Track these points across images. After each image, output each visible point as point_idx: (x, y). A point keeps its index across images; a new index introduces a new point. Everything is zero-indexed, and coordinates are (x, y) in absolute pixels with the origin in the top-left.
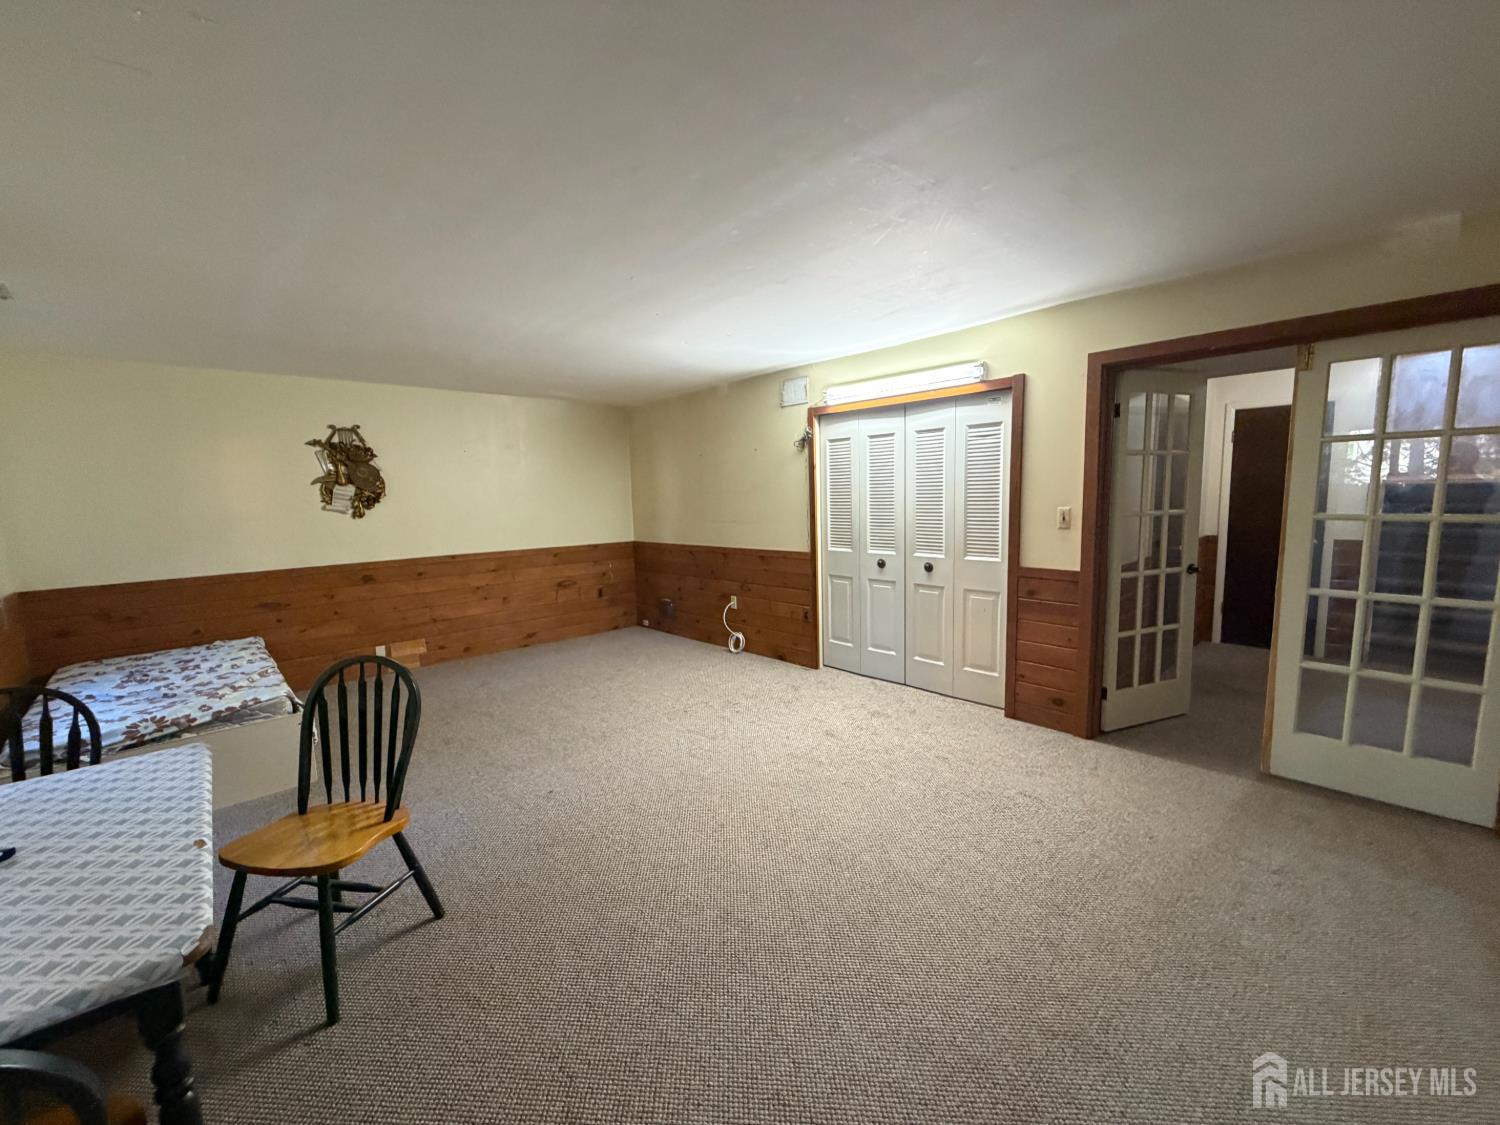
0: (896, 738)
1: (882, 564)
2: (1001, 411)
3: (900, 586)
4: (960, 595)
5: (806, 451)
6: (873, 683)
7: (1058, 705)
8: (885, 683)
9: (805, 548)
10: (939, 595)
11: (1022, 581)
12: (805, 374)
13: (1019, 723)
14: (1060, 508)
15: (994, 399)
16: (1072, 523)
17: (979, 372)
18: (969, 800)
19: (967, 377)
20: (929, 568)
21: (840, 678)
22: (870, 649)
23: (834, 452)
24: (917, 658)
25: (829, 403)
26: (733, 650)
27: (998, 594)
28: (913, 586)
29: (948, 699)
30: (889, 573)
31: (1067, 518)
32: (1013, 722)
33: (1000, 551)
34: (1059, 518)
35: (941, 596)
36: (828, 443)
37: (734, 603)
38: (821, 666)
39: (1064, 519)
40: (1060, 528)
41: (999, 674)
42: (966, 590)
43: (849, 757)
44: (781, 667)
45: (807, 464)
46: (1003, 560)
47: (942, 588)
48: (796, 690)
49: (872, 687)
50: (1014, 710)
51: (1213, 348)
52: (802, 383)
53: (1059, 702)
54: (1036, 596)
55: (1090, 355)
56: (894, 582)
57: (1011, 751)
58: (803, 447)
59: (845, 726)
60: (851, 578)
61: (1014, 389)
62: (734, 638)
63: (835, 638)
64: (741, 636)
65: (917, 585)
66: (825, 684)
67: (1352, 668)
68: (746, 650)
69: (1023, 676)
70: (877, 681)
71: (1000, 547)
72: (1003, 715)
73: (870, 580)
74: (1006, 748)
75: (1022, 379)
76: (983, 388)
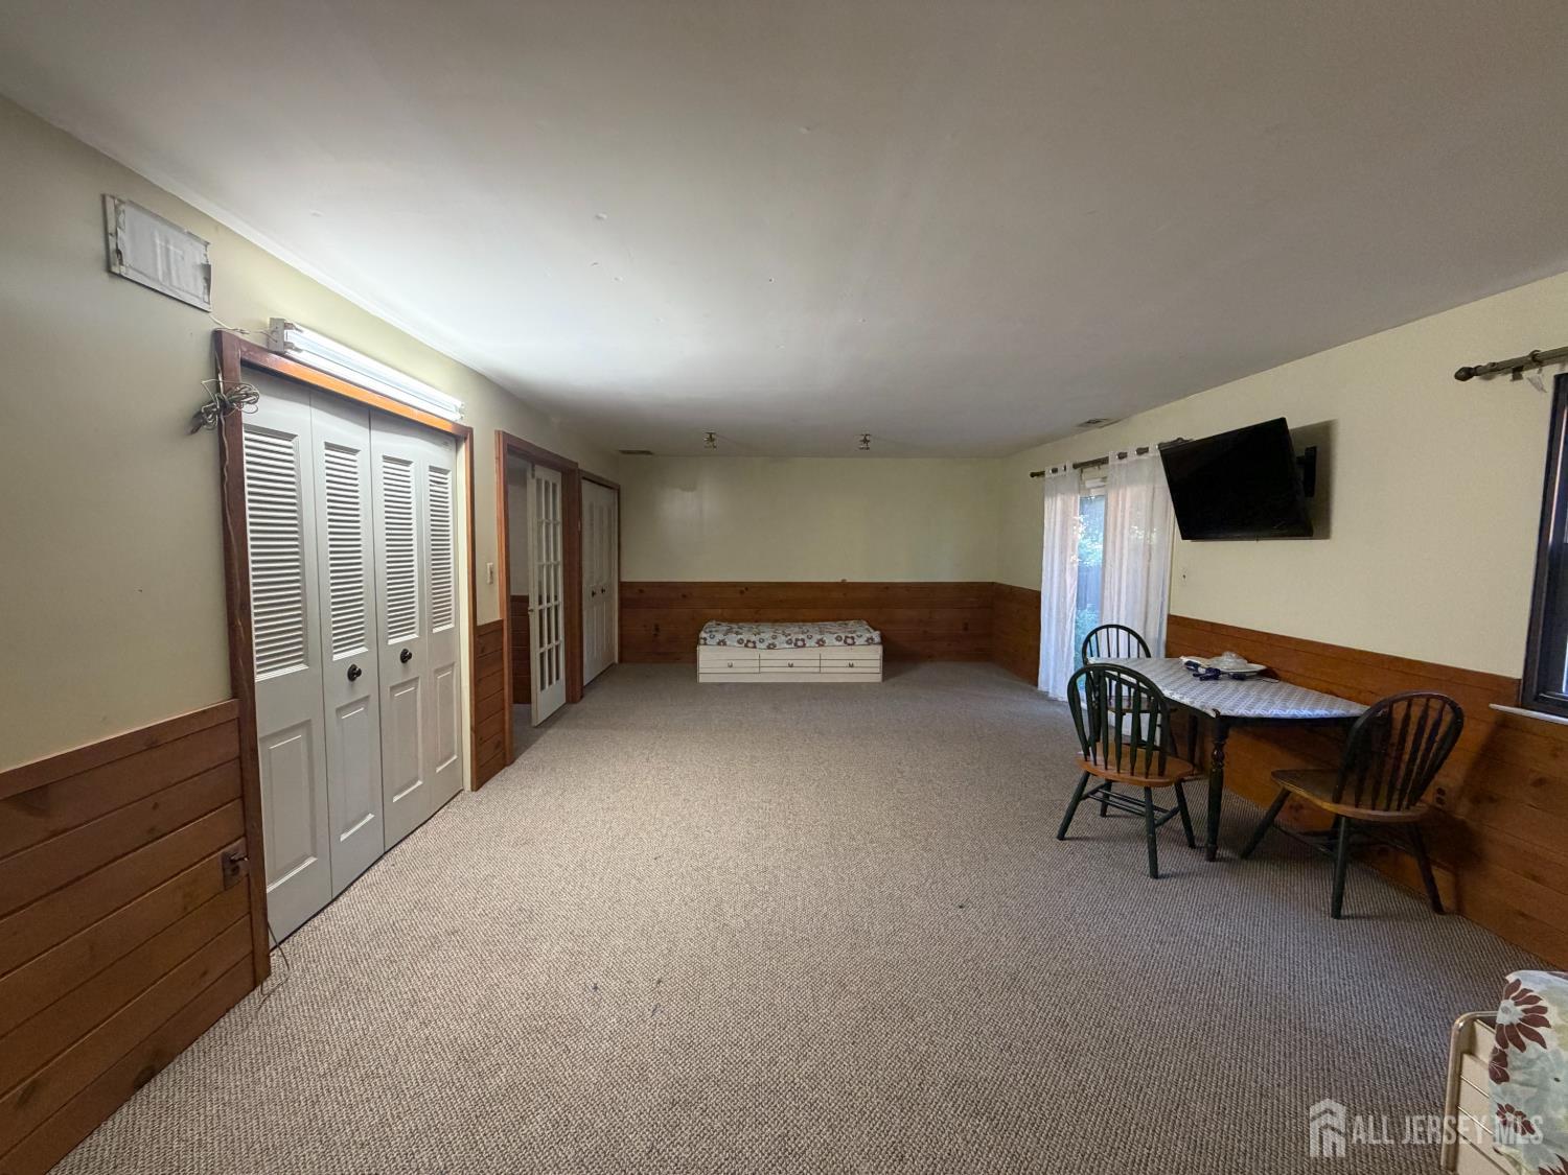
1: (354, 674)
3: (373, 701)
7: (498, 748)
10: (415, 689)
11: (479, 639)
14: (488, 564)
16: (494, 577)
20: (405, 657)
22: (344, 837)
24: (396, 798)
27: (453, 665)
28: (387, 693)
30: (361, 686)
31: (492, 573)
33: (452, 615)
34: (489, 574)
35: (416, 692)
40: (490, 583)
41: (458, 754)
42: (436, 671)
46: (455, 623)
47: (417, 680)
50: (479, 778)
53: (498, 745)
54: (485, 653)
55: (498, 431)
56: (366, 699)
60: (307, 723)
61: (466, 439)
65: (392, 688)
69: (481, 739)
71: (452, 611)
72: (472, 792)
73: (338, 710)
75: (471, 432)
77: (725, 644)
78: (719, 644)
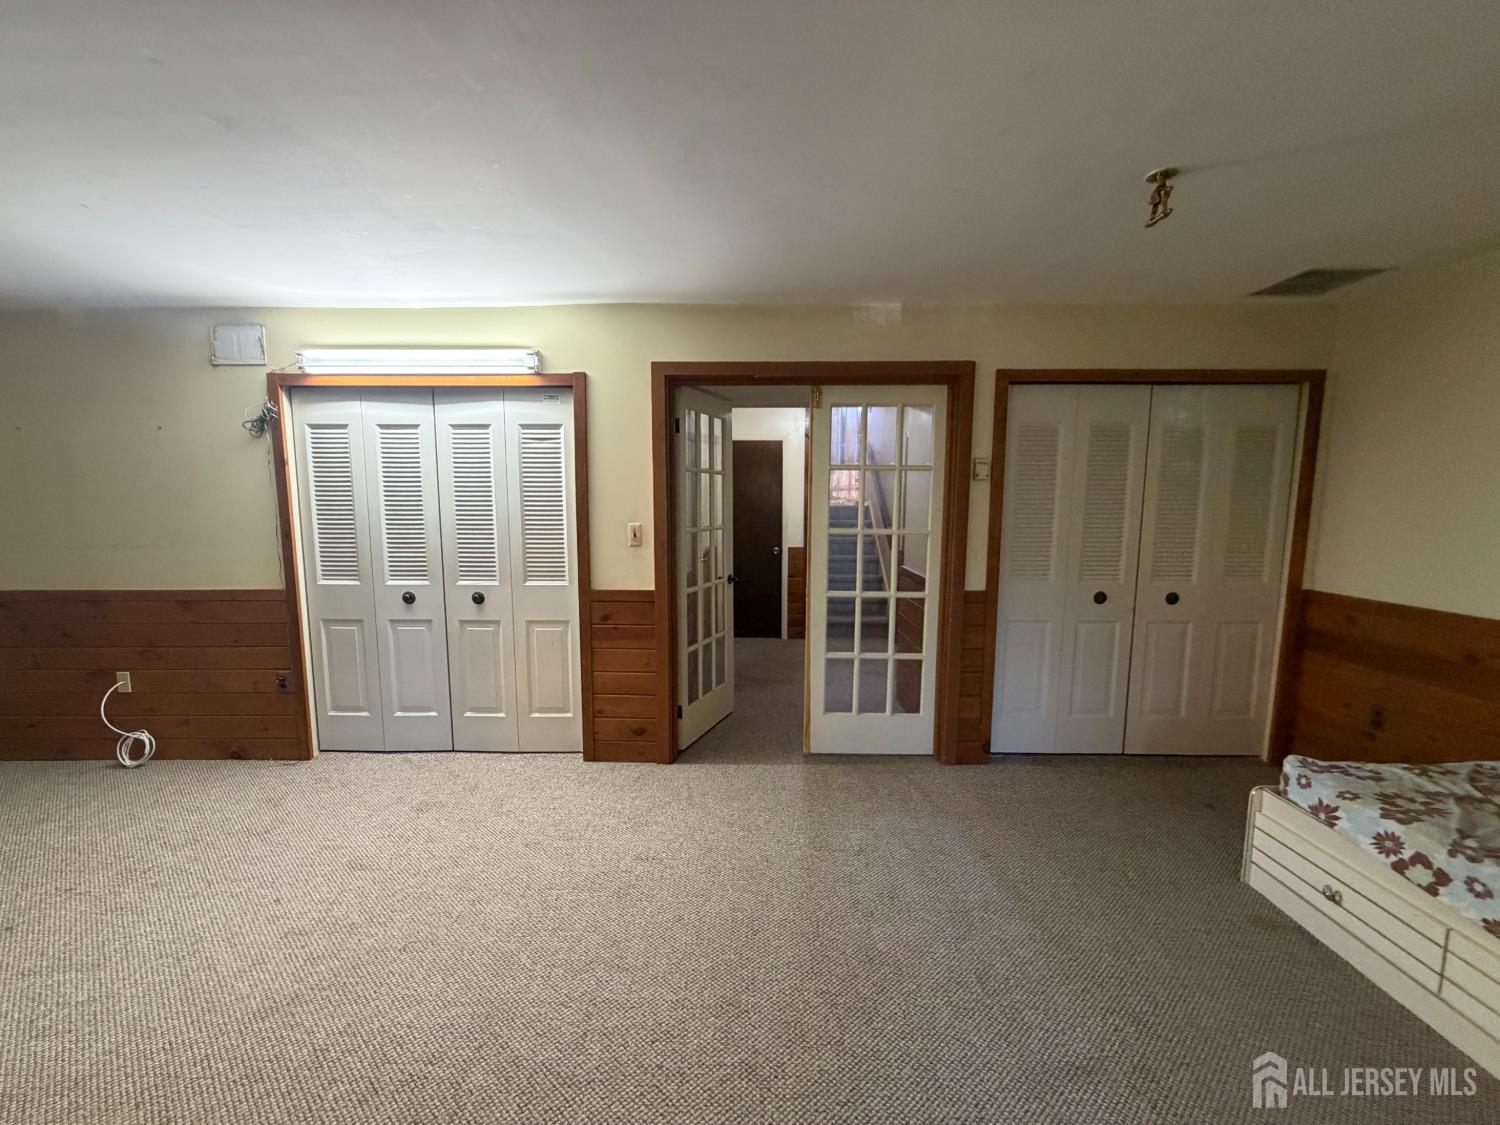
0: (463, 837)
1: (409, 599)
2: (562, 412)
3: (439, 624)
4: (522, 630)
5: (268, 437)
6: (406, 760)
7: (640, 735)
8: (424, 755)
9: (274, 582)
10: (494, 631)
11: (596, 605)
12: (259, 319)
13: (602, 765)
14: (630, 524)
15: (551, 397)
16: (644, 539)
17: (533, 362)
18: (585, 895)
19: (516, 365)
20: (479, 599)
21: (353, 765)
22: (399, 714)
23: (316, 441)
24: (468, 714)
25: (308, 370)
26: (128, 762)
27: (566, 623)
28: (457, 624)
29: (514, 757)
30: (419, 610)
31: (637, 534)
32: (595, 765)
33: (566, 573)
34: (630, 535)
35: (496, 633)
36: (308, 430)
37: (124, 682)
38: (316, 753)
39: (635, 535)
40: (632, 546)
41: (574, 714)
42: (529, 623)
43: (399, 896)
44: (239, 773)
45: (271, 457)
46: (570, 582)
47: (497, 623)
48: (276, 806)
49: (406, 766)
50: (594, 751)
51: (757, 376)
52: (253, 334)
53: (640, 732)
54: (609, 622)
55: (653, 363)
56: (429, 621)
57: (606, 805)
58: (262, 430)
59: (379, 843)
60: (360, 621)
61: (573, 387)
62: (130, 742)
63: (336, 708)
64: (145, 736)
65: (463, 622)
66: (327, 781)
67: (856, 654)
68: (159, 755)
69: (600, 712)
70: (410, 755)
71: (566, 569)
72: (582, 760)
73: (392, 621)
74: (600, 802)
75: (582, 377)
76: (537, 382)
77: (1331, 821)
78: (1315, 810)
